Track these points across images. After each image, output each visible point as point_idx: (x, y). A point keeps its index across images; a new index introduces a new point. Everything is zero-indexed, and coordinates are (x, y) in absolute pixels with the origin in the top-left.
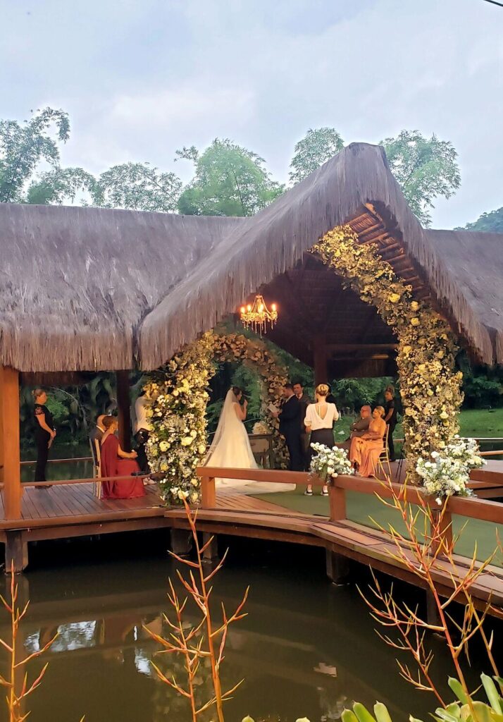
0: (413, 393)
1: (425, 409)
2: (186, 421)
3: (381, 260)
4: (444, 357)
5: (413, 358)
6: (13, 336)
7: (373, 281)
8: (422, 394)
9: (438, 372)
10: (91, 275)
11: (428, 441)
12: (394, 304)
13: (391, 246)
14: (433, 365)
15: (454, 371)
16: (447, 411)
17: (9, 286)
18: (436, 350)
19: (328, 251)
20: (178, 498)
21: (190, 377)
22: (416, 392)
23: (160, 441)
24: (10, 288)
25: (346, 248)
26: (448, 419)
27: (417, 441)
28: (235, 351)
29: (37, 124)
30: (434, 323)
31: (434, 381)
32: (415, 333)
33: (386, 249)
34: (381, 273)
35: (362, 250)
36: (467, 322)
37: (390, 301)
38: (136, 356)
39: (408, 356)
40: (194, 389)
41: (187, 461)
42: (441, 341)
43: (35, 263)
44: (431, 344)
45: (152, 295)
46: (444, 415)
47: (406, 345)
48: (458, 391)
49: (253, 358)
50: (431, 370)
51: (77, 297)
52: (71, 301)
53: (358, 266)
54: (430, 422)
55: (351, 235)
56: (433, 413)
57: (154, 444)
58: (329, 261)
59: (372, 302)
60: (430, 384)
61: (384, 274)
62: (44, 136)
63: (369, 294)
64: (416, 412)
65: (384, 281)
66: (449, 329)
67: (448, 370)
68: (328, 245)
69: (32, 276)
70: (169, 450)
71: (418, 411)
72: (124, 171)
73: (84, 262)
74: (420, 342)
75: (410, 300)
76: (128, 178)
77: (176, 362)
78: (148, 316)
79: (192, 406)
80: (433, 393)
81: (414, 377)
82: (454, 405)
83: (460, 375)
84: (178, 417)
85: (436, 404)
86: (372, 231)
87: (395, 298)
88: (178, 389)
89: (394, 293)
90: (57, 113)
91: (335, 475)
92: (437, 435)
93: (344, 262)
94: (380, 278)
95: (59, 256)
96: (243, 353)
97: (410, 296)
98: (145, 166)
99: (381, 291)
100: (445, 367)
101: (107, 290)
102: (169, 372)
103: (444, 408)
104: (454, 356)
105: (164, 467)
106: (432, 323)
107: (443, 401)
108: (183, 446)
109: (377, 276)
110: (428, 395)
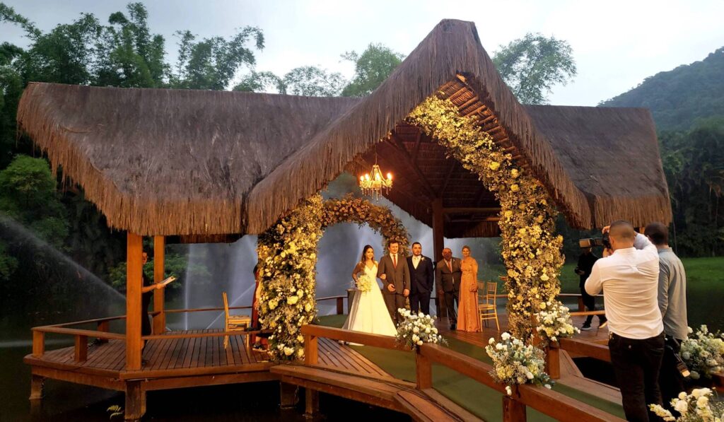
0: (514, 255)
1: (527, 271)
2: (292, 281)
3: (481, 130)
4: (544, 221)
5: (514, 223)
6: (132, 203)
7: (473, 150)
8: (522, 256)
9: (538, 236)
10: (214, 148)
11: (530, 301)
12: (495, 171)
13: (489, 118)
14: (533, 229)
15: (555, 235)
16: (548, 274)
17: (139, 159)
18: (536, 215)
19: (430, 123)
20: (284, 354)
21: (296, 240)
22: (517, 255)
23: (269, 299)
24: (139, 160)
25: (447, 121)
26: (548, 281)
27: (519, 301)
28: (360, 214)
29: (239, 39)
30: (534, 189)
31: (534, 244)
32: (515, 198)
33: (484, 121)
34: (480, 143)
35: (462, 122)
36: (565, 188)
37: (490, 169)
38: (244, 221)
39: (509, 220)
40: (301, 252)
41: (293, 319)
42: (540, 206)
43: (167, 137)
44: (531, 209)
45: (267, 165)
46: (544, 277)
47: (508, 210)
48: (559, 254)
49: (376, 220)
50: (531, 234)
51: (198, 168)
52: (192, 172)
53: (459, 136)
54: (531, 284)
55: (452, 109)
56: (534, 275)
57: (264, 302)
58: (432, 132)
59: (474, 170)
60: (531, 247)
61: (484, 143)
62: (244, 47)
63: (470, 163)
64: (517, 274)
65: (483, 151)
66: (547, 195)
67: (548, 234)
68: (430, 118)
69: (161, 149)
70: (276, 308)
71: (520, 273)
72: (302, 72)
73: (212, 137)
74: (520, 207)
75: (511, 168)
76: (304, 77)
77: (283, 226)
78: (258, 184)
79: (298, 267)
80: (534, 256)
81: (516, 240)
82: (554, 267)
83: (560, 238)
84: (285, 278)
85: (536, 266)
86: (470, 105)
87: (495, 166)
88: (285, 251)
89: (494, 160)
90: (254, 30)
91: (421, 343)
92: (537, 296)
93: (445, 133)
94: (480, 147)
95: (191, 132)
96: (367, 216)
97: (510, 164)
98: (318, 67)
99: (481, 159)
100: (545, 231)
101: (227, 161)
102: (277, 235)
103: (545, 270)
104: (554, 220)
105: (273, 324)
106: (532, 189)
107: (544, 263)
108: (289, 306)
109: (477, 146)
110: (529, 258)
